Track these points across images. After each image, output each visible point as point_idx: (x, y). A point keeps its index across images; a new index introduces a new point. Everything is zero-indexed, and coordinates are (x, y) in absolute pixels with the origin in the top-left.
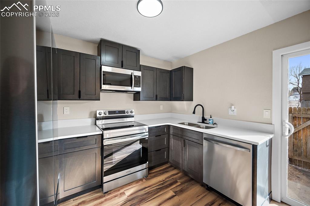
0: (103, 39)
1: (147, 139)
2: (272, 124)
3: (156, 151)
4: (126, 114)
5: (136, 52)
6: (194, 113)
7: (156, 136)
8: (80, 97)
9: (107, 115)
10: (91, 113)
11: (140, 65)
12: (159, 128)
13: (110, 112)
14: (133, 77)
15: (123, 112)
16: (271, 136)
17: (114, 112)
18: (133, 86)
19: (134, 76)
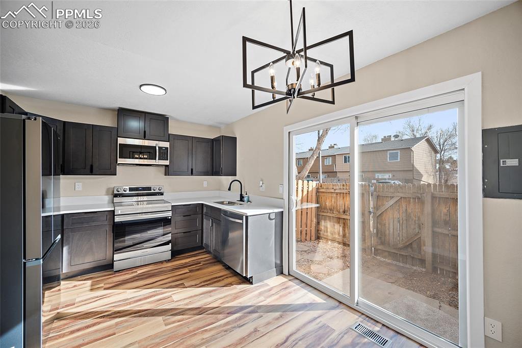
0: (121, 108)
1: (170, 218)
2: (283, 199)
3: (184, 233)
4: (152, 191)
5: (163, 120)
6: (229, 189)
7: (184, 216)
8: (91, 172)
9: (128, 192)
10: (108, 189)
11: (169, 135)
12: (188, 206)
13: (131, 189)
14: (157, 148)
15: (149, 189)
16: (281, 210)
17: (137, 189)
18: (157, 158)
19: (159, 147)
